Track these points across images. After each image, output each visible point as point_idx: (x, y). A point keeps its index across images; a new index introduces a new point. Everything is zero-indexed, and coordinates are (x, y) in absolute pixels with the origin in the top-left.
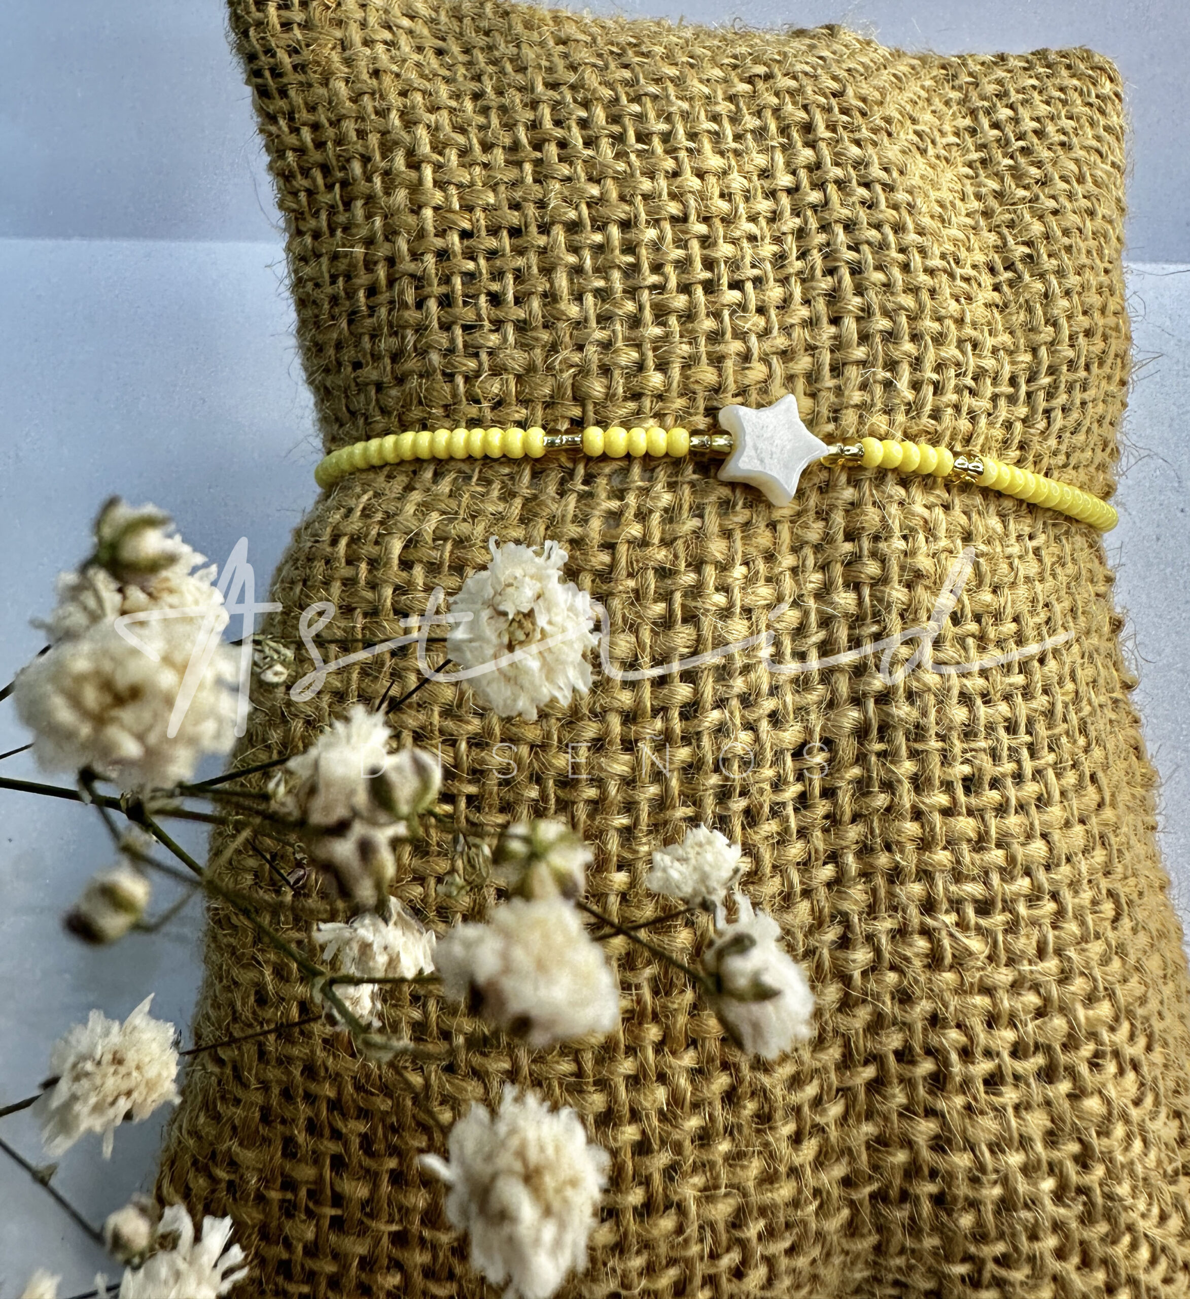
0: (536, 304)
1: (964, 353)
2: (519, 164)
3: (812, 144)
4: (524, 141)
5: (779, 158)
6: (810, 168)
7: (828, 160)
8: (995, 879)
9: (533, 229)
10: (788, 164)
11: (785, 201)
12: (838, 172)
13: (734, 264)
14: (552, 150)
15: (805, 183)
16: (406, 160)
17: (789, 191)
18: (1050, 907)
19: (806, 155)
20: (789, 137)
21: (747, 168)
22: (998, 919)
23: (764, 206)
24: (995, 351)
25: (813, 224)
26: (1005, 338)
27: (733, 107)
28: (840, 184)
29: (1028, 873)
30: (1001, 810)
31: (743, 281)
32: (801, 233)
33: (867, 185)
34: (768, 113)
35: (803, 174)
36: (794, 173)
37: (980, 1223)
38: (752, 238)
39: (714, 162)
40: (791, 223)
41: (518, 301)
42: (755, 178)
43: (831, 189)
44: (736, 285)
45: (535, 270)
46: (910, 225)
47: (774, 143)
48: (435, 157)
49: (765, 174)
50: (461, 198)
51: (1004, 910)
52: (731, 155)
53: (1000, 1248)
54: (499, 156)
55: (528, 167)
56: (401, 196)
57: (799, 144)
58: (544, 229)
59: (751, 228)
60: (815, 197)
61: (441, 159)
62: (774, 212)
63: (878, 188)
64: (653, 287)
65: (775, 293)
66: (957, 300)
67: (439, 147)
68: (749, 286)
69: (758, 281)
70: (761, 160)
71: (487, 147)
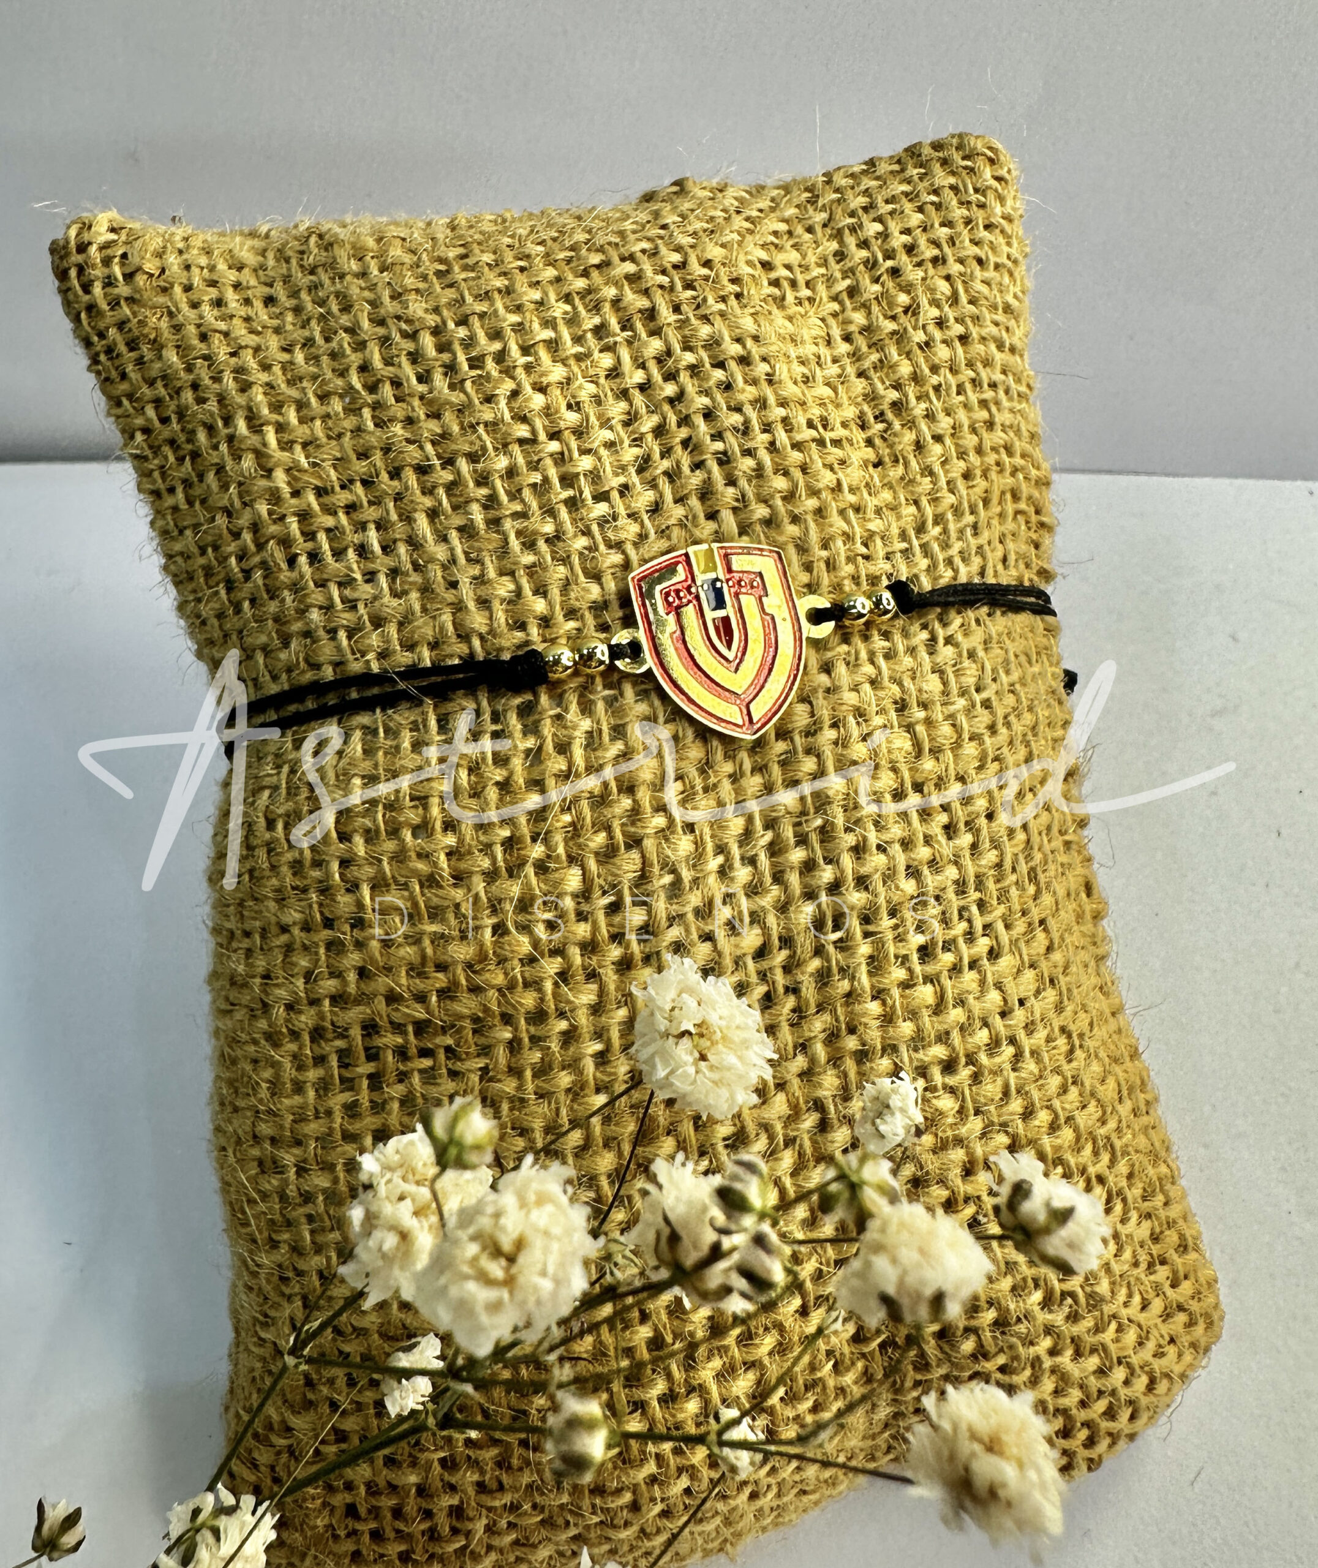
0: (402, 549)
1: (848, 522)
2: (358, 411)
3: (656, 332)
5: (625, 354)
6: (659, 361)
7: (677, 347)
8: (956, 1037)
10: (634, 359)
11: (638, 399)
12: (689, 358)
13: (595, 476)
15: (657, 377)
16: (248, 424)
17: (643, 388)
18: (1009, 1051)
19: (655, 346)
20: (632, 328)
21: (591, 372)
22: (964, 1073)
23: (617, 410)
24: (878, 511)
25: (672, 419)
26: (886, 496)
27: (568, 308)
28: (694, 370)
29: (986, 1024)
30: (955, 970)
31: (608, 492)
32: (660, 431)
33: (720, 365)
34: (607, 308)
35: (652, 366)
36: (643, 366)
37: (980, 1344)
38: (610, 445)
39: (557, 373)
40: (648, 424)
41: (385, 549)
42: (602, 380)
43: (684, 377)
44: (601, 497)
46: (772, 400)
47: (618, 339)
48: (275, 417)
49: (614, 373)
51: (967, 1064)
52: (572, 362)
53: (1001, 1360)
54: (337, 405)
55: (367, 413)
56: (248, 463)
57: (644, 335)
58: (395, 473)
59: (607, 435)
60: (670, 389)
61: (280, 419)
62: (629, 413)
63: (732, 365)
64: (516, 515)
65: (644, 498)
66: (832, 469)
67: (277, 407)
68: (615, 495)
69: (625, 490)
70: (606, 361)
71: (323, 398)
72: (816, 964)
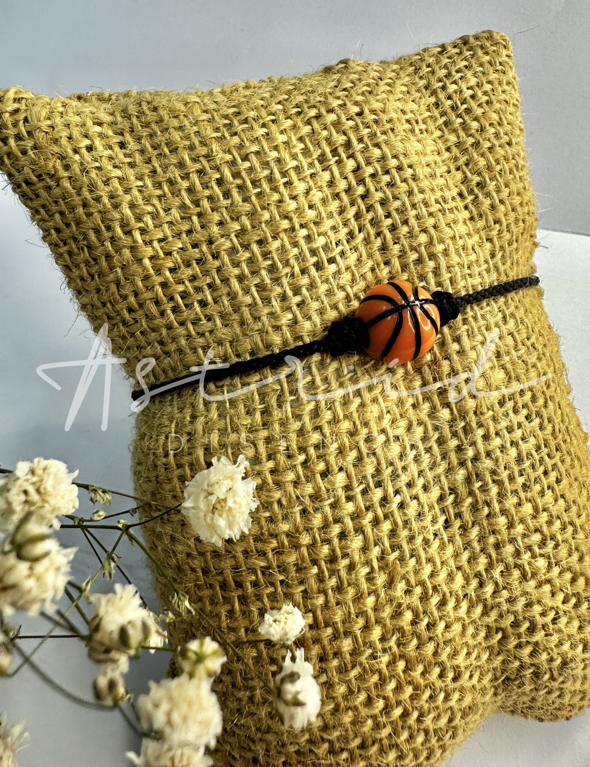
0: (225, 300)
1: (460, 256)
2: (190, 218)
3: (351, 156)
4: (188, 202)
5: (336, 171)
6: (355, 172)
7: (363, 163)
8: (545, 528)
9: (210, 257)
10: (341, 174)
11: (345, 198)
12: (370, 170)
13: (327, 248)
14: (205, 204)
15: (354, 182)
16: (122, 230)
17: (347, 191)
18: (571, 530)
19: (350, 164)
20: (338, 155)
21: (319, 184)
22: (550, 546)
23: (334, 205)
25: (363, 208)
26: (477, 238)
27: (302, 146)
28: (373, 177)
29: (559, 518)
30: (541, 492)
31: (334, 257)
32: (357, 216)
33: (388, 172)
34: (324, 143)
35: (351, 177)
36: (346, 178)
38: (333, 228)
39: (302, 187)
40: (351, 212)
41: (215, 301)
42: (325, 189)
43: (369, 181)
44: (331, 260)
45: (218, 282)
46: (416, 190)
47: (331, 162)
49: (331, 183)
50: (162, 248)
52: (309, 179)
54: (176, 214)
55: (195, 218)
56: (127, 254)
57: (345, 158)
58: (216, 256)
59: (331, 222)
60: (361, 190)
61: (141, 225)
62: (341, 207)
63: (394, 172)
64: (288, 275)
65: (352, 258)
66: (450, 226)
67: (139, 218)
68: (338, 258)
69: (343, 254)
70: (326, 176)
71: (167, 210)
72: (470, 500)
